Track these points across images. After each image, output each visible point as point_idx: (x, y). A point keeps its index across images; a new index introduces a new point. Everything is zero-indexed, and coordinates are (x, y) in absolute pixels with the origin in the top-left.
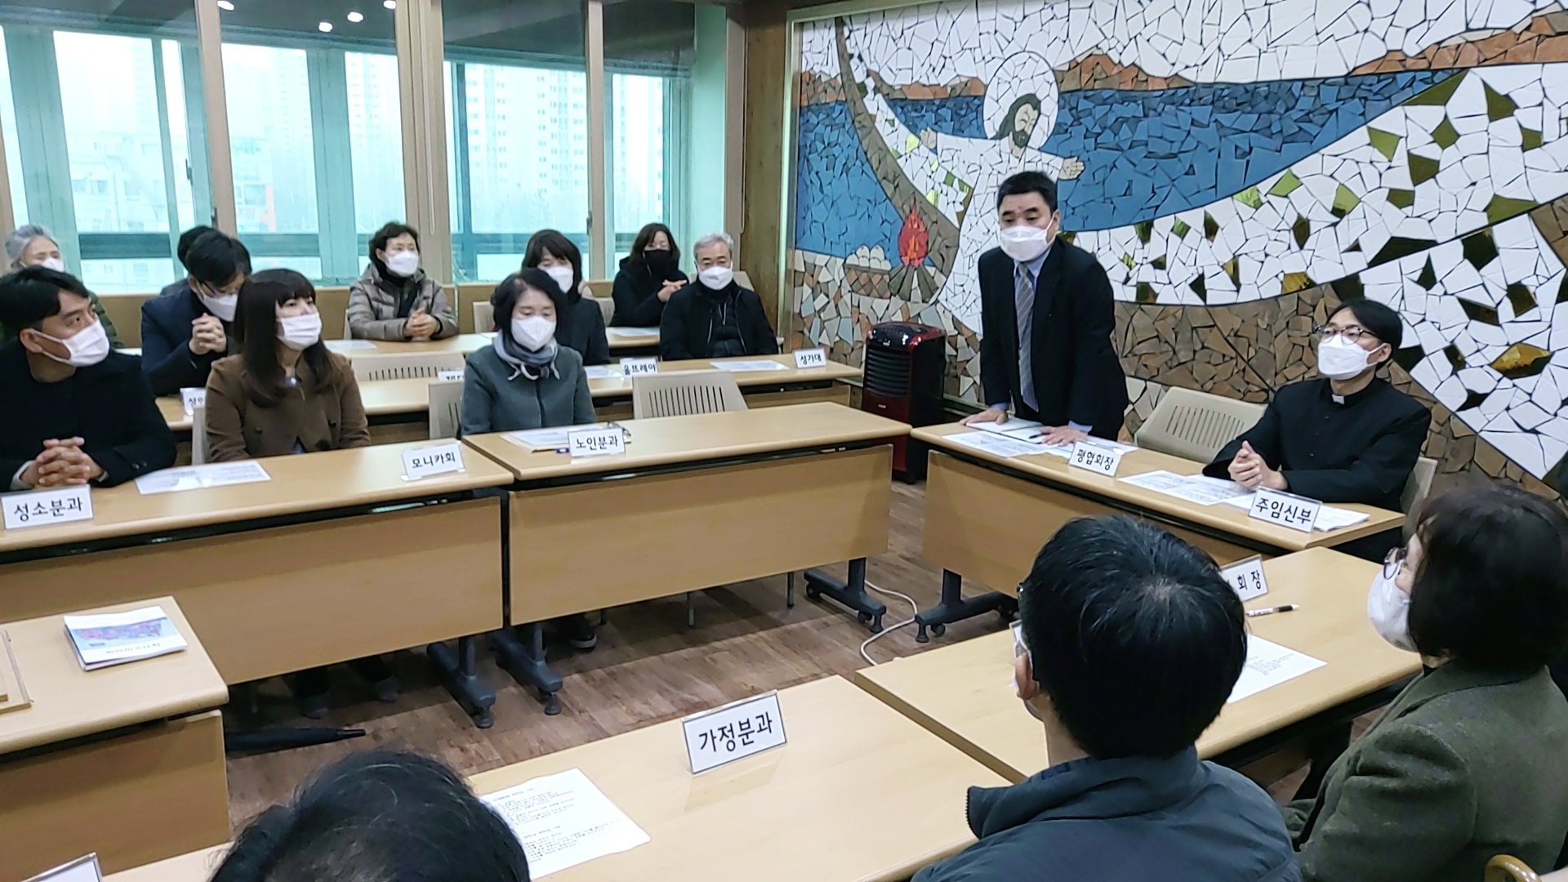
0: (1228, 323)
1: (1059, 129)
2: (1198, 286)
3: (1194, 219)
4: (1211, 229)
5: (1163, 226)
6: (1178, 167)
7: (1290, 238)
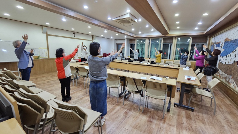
0: (230, 66)
1: (224, 46)
2: (229, 62)
3: (229, 55)
4: (230, 56)
5: (228, 55)
6: (229, 49)
7: (235, 56)
